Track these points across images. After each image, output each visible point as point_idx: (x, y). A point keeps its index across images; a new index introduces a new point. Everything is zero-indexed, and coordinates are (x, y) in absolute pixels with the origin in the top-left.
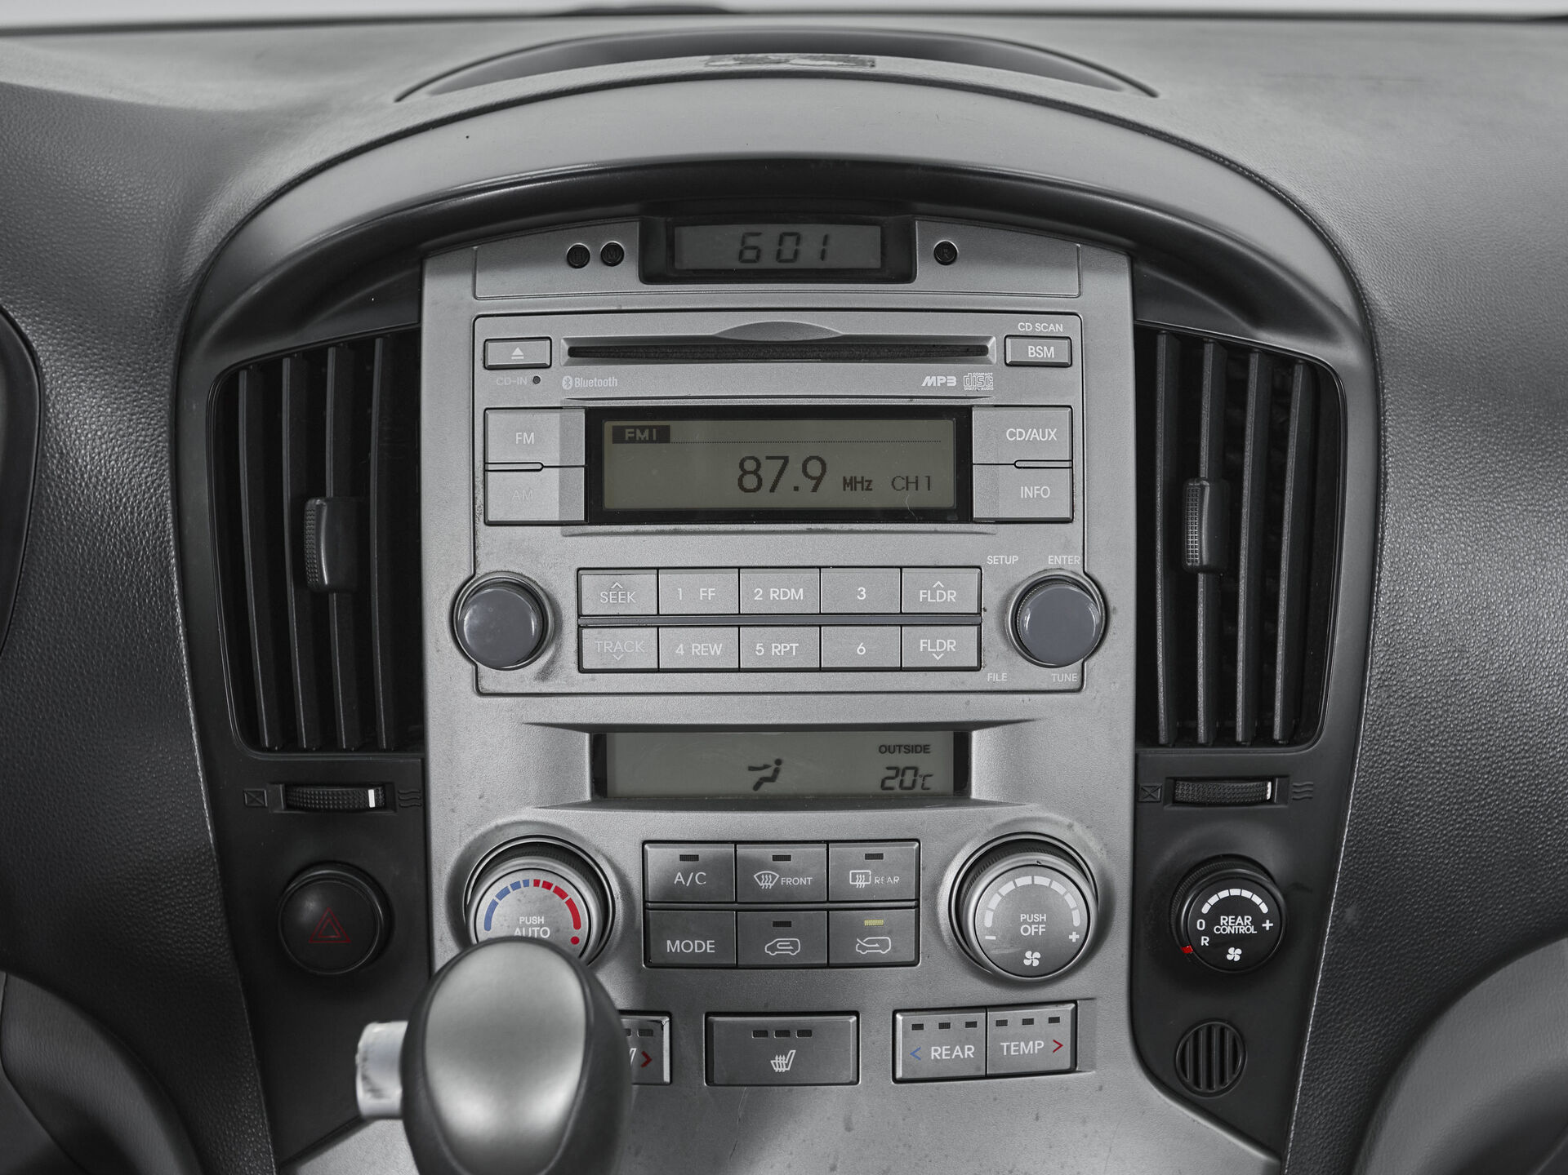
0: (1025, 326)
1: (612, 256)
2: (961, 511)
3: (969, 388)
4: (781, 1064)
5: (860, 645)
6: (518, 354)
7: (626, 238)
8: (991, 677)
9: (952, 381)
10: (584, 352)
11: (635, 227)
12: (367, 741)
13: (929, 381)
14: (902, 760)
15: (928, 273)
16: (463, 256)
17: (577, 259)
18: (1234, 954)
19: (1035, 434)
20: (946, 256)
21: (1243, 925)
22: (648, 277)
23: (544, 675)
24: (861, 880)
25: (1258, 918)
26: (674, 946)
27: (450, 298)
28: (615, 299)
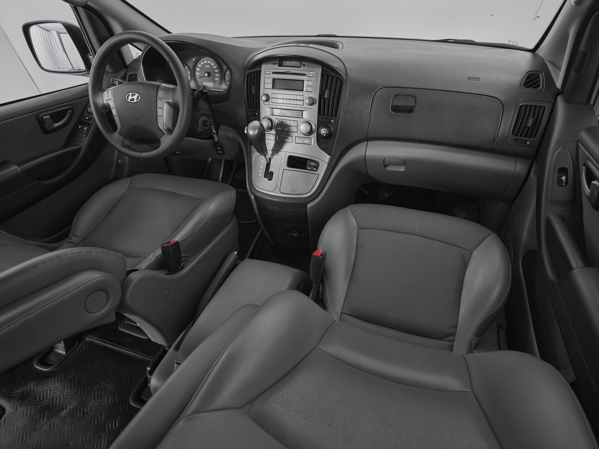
0: (310, 73)
1: (276, 64)
2: (303, 91)
3: (304, 78)
4: (286, 140)
5: (293, 102)
6: (268, 73)
7: (277, 62)
8: (306, 106)
9: (303, 77)
10: (273, 73)
11: (278, 61)
12: (257, 108)
13: (301, 77)
14: (298, 114)
15: (302, 66)
16: (265, 63)
17: (274, 64)
18: (324, 135)
19: (309, 83)
20: (304, 65)
21: (325, 132)
22: (279, 66)
23: (269, 103)
24: (293, 124)
25: (327, 132)
26: (278, 128)
27: (264, 67)
28: (276, 68)
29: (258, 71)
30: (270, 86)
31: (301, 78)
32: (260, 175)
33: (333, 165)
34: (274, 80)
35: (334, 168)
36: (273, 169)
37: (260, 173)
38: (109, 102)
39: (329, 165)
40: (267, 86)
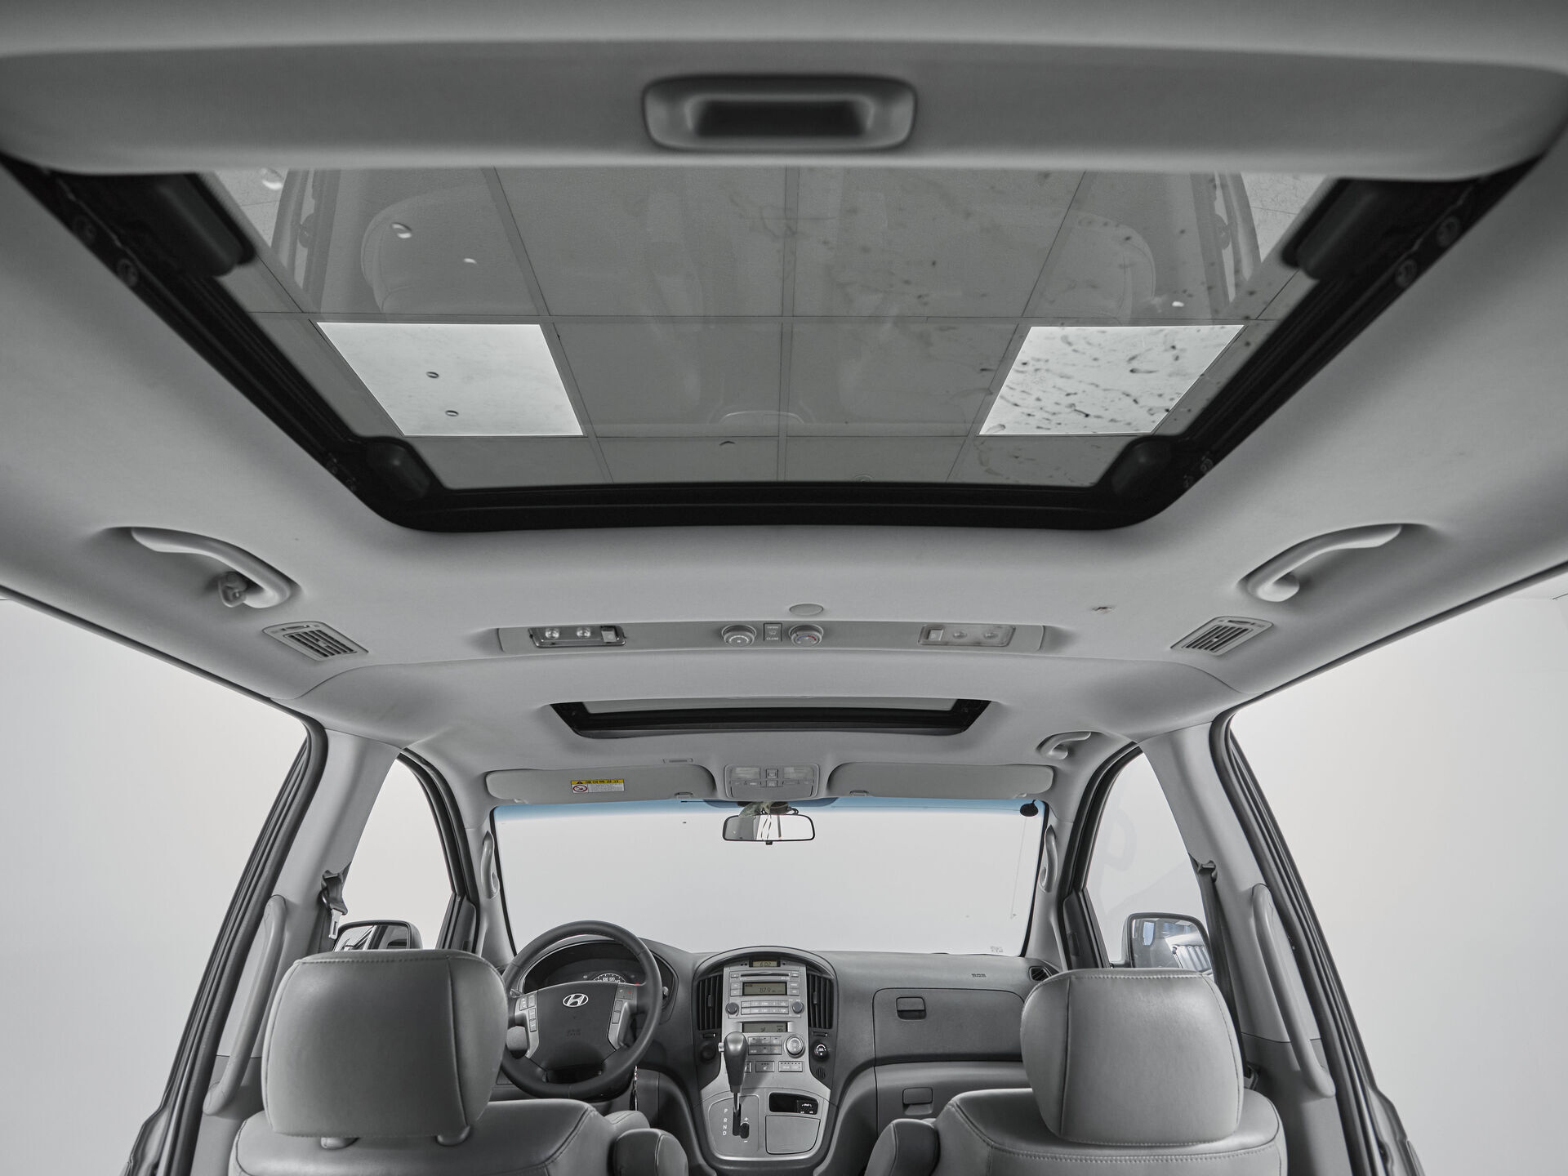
0: (793, 973)
1: (746, 964)
2: (786, 994)
3: (786, 980)
4: (765, 1068)
5: (774, 1011)
6: (734, 977)
7: (748, 962)
8: (790, 1015)
10: (742, 976)
12: (714, 1027)
15: (782, 966)
16: (727, 966)
17: (742, 965)
18: (821, 1055)
19: (794, 986)
20: (784, 964)
21: (822, 1050)
22: (750, 966)
23: (736, 1016)
24: (775, 1042)
25: (824, 1049)
26: (752, 1051)
27: (726, 971)
28: (746, 969)
29: (715, 977)
30: (739, 992)
31: (783, 978)
32: (725, 1133)
33: (837, 1104)
34: (744, 983)
35: (838, 1108)
36: (746, 1119)
37: (725, 1130)
38: (525, 1012)
39: (831, 1103)
40: (734, 993)
